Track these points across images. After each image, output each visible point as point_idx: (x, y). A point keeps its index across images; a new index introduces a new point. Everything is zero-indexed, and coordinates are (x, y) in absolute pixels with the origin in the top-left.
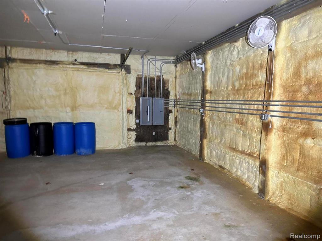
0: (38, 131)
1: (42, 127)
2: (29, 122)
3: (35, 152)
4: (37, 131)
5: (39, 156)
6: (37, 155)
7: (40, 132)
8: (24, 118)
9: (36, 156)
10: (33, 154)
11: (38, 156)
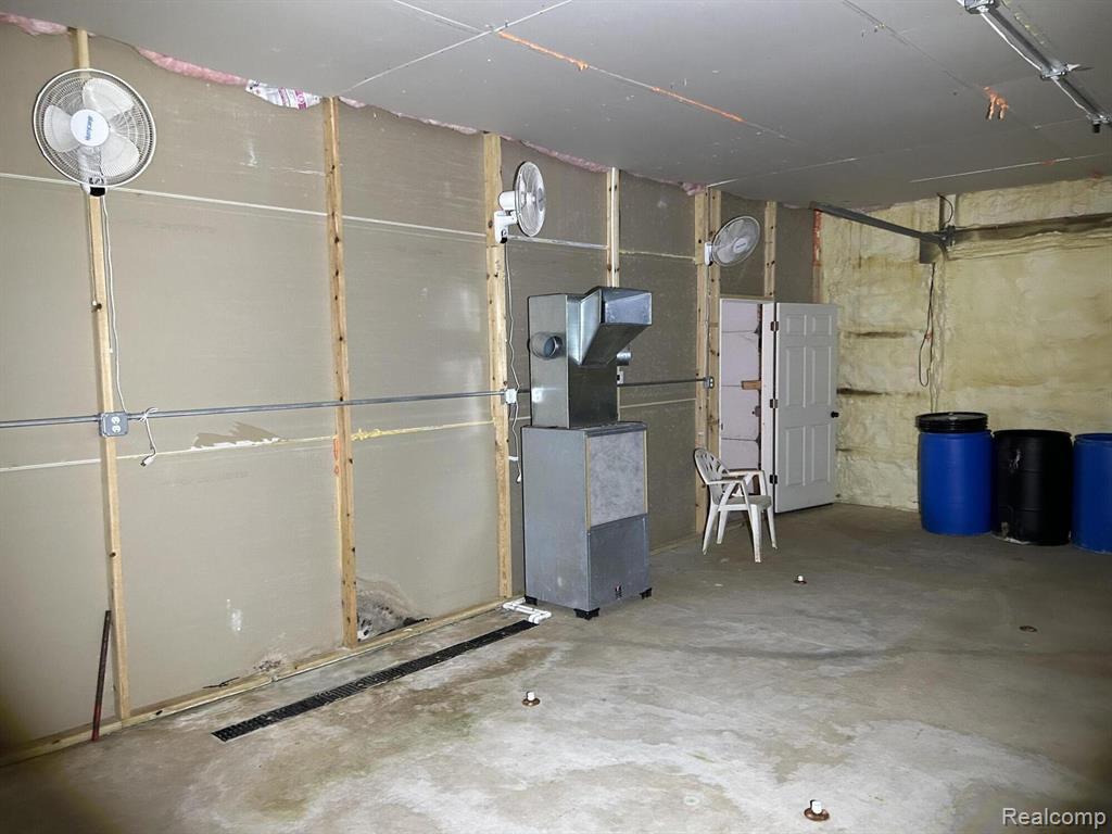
0: (1018, 459)
1: (1033, 446)
2: (993, 426)
3: (1005, 524)
4: (1015, 457)
5: (1018, 542)
6: (1009, 535)
7: (1028, 460)
8: (979, 414)
9: (1007, 539)
10: (998, 530)
11: (1012, 540)
